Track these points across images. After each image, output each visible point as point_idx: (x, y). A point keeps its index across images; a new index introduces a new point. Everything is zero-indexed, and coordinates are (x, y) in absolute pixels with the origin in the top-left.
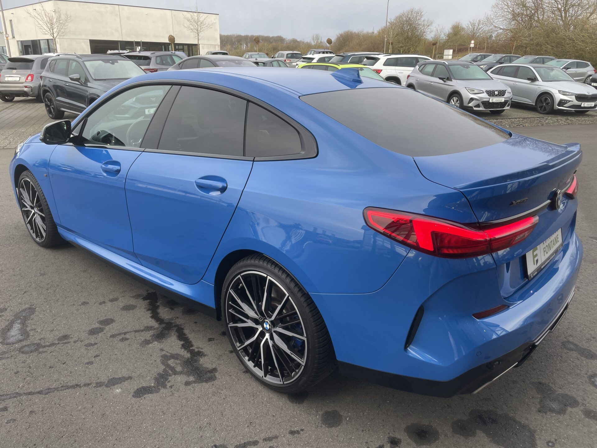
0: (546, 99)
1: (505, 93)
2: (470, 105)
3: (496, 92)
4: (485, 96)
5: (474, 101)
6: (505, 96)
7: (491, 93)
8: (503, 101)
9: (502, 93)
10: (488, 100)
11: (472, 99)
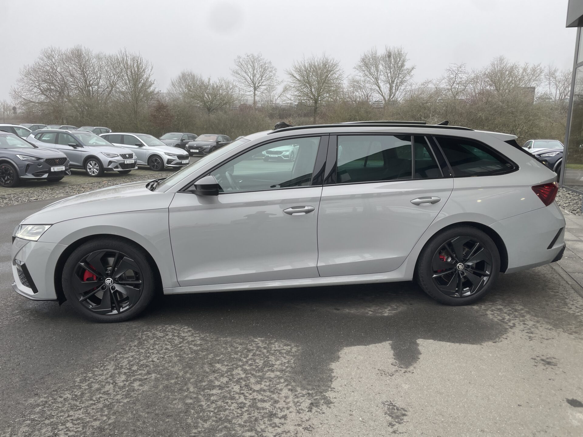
0: (156, 160)
1: (133, 156)
2: (109, 167)
3: (127, 155)
4: (120, 158)
5: (113, 163)
6: (133, 158)
7: (124, 156)
8: (134, 162)
9: (131, 156)
10: (123, 162)
11: (110, 162)
